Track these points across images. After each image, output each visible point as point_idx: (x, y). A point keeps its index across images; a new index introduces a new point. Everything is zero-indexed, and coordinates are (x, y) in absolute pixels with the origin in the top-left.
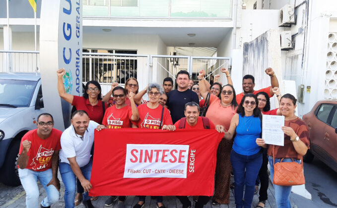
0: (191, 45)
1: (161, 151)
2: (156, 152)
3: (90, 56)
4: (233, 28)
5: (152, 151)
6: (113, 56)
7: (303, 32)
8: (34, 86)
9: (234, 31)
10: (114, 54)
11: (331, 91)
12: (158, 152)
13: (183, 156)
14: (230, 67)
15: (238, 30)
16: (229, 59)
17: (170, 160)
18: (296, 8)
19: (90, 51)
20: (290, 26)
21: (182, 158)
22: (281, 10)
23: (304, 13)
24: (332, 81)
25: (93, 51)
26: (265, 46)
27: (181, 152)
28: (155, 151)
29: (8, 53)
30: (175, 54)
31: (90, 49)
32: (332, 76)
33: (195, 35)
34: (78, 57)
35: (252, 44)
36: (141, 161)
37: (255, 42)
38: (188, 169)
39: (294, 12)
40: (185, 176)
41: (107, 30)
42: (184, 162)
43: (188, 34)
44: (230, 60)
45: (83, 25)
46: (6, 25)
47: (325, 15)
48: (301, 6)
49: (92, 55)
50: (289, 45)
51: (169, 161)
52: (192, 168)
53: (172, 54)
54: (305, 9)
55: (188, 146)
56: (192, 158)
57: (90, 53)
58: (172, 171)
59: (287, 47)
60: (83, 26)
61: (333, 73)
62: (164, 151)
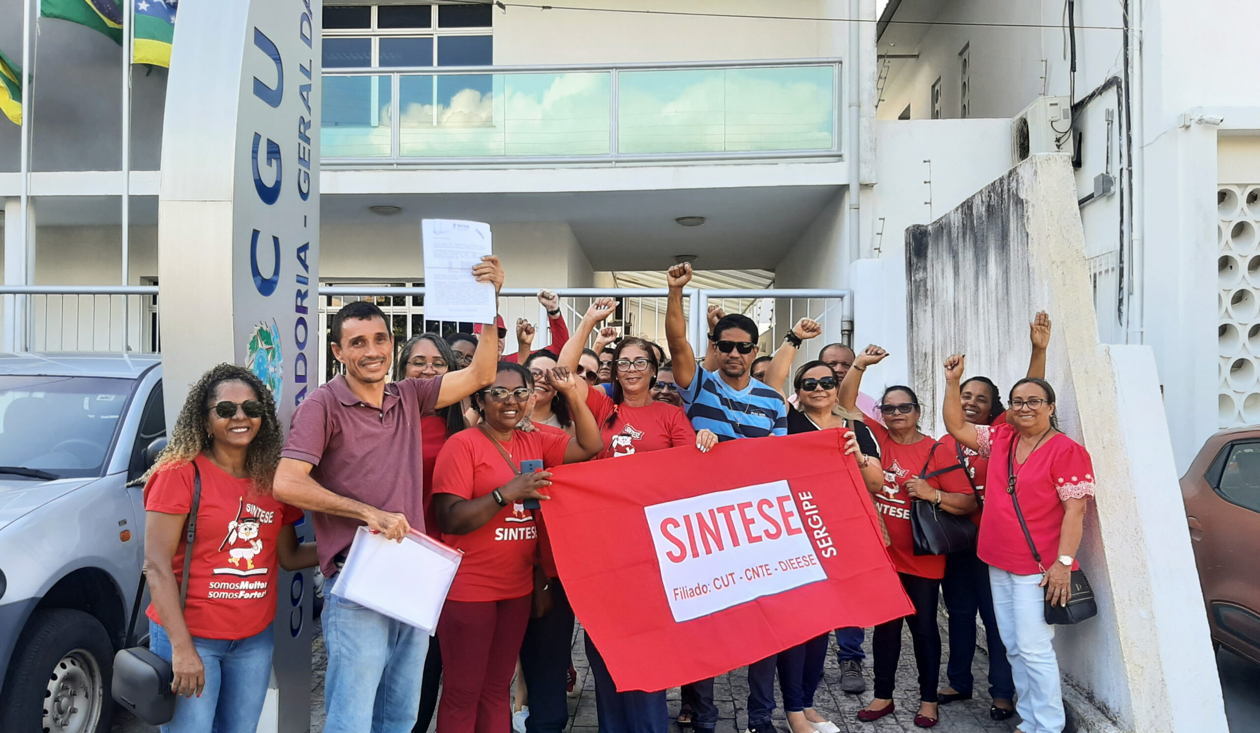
4: (845, 186)
5: (712, 514)
7: (1116, 189)
8: (123, 398)
9: (849, 199)
11: (1239, 402)
14: (846, 327)
15: (864, 194)
16: (842, 297)
17: (767, 533)
18: (1077, 109)
22: (1018, 117)
23: (1110, 122)
24: (1240, 365)
26: (1012, 225)
27: (779, 501)
29: (19, 297)
32: (1239, 345)
33: (702, 219)
34: (303, 272)
35: (942, 227)
36: (696, 555)
37: (956, 219)
38: (818, 552)
39: (1069, 121)
43: (678, 220)
44: (846, 299)
47: (1200, 121)
48: (1097, 100)
51: (763, 537)
52: (825, 545)
54: (1115, 106)
55: (784, 485)
61: (1243, 333)
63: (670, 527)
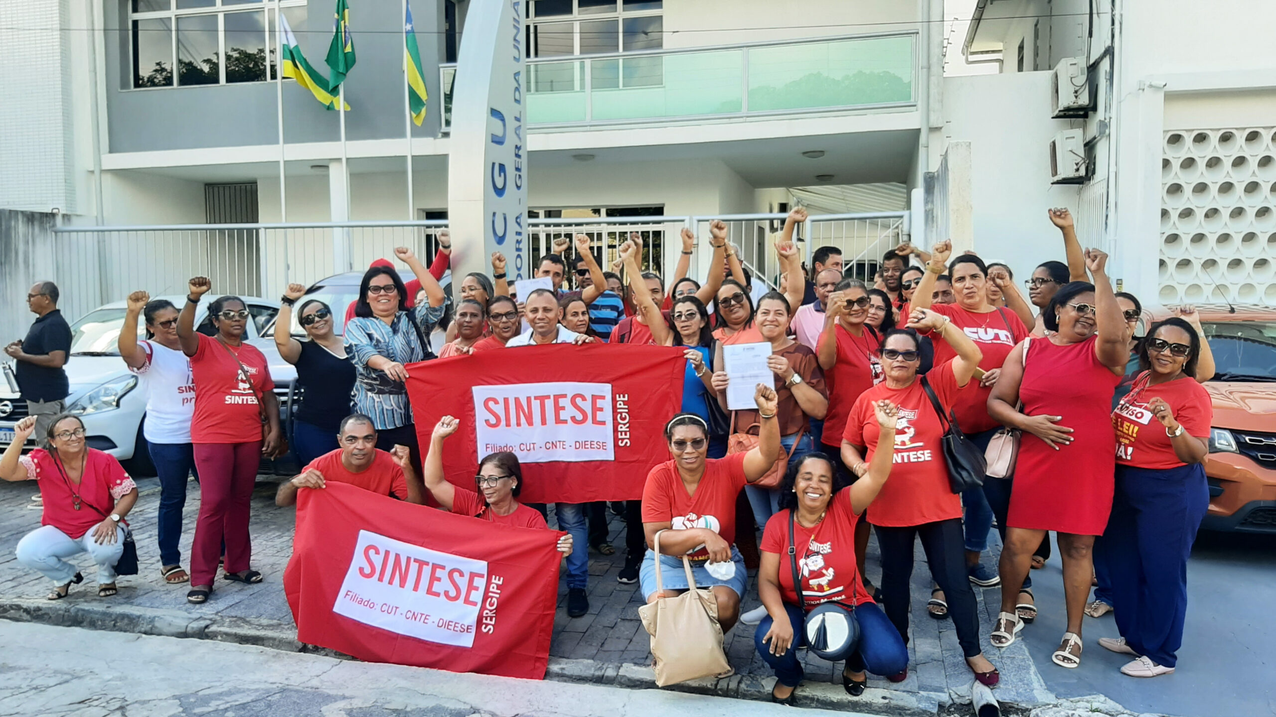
0: (824, 179)
1: (548, 397)
2: (538, 401)
3: (542, 227)
4: (919, 130)
5: (529, 399)
6: (599, 223)
7: (1108, 131)
9: (923, 139)
10: (603, 217)
12: (542, 399)
13: (601, 410)
15: (935, 136)
17: (573, 419)
18: (1091, 68)
19: (542, 213)
20: (1086, 116)
21: (598, 413)
22: (1054, 71)
23: (1107, 80)
25: (549, 214)
27: (595, 398)
28: (536, 398)
29: (345, 229)
30: (783, 208)
31: (541, 208)
33: (822, 152)
34: (519, 230)
36: (508, 424)
38: (616, 440)
39: (1087, 78)
40: (610, 456)
41: (583, 156)
42: (603, 423)
43: (804, 153)
45: (529, 149)
46: (339, 160)
47: (1154, 86)
48: (1101, 62)
49: (547, 225)
50: (1077, 170)
51: (569, 421)
52: (624, 436)
53: (776, 208)
54: (1108, 69)
55: (608, 387)
56: (621, 413)
57: (542, 219)
58: (581, 445)
59: (1071, 174)
60: (528, 152)
62: (557, 398)
63: (372, 552)
